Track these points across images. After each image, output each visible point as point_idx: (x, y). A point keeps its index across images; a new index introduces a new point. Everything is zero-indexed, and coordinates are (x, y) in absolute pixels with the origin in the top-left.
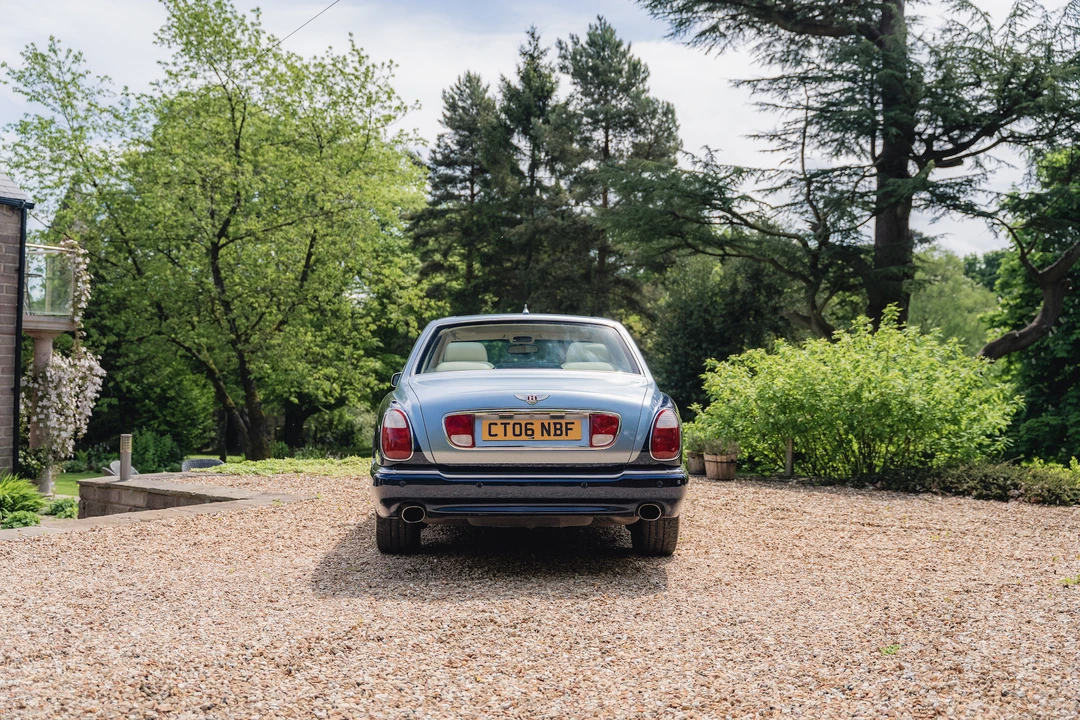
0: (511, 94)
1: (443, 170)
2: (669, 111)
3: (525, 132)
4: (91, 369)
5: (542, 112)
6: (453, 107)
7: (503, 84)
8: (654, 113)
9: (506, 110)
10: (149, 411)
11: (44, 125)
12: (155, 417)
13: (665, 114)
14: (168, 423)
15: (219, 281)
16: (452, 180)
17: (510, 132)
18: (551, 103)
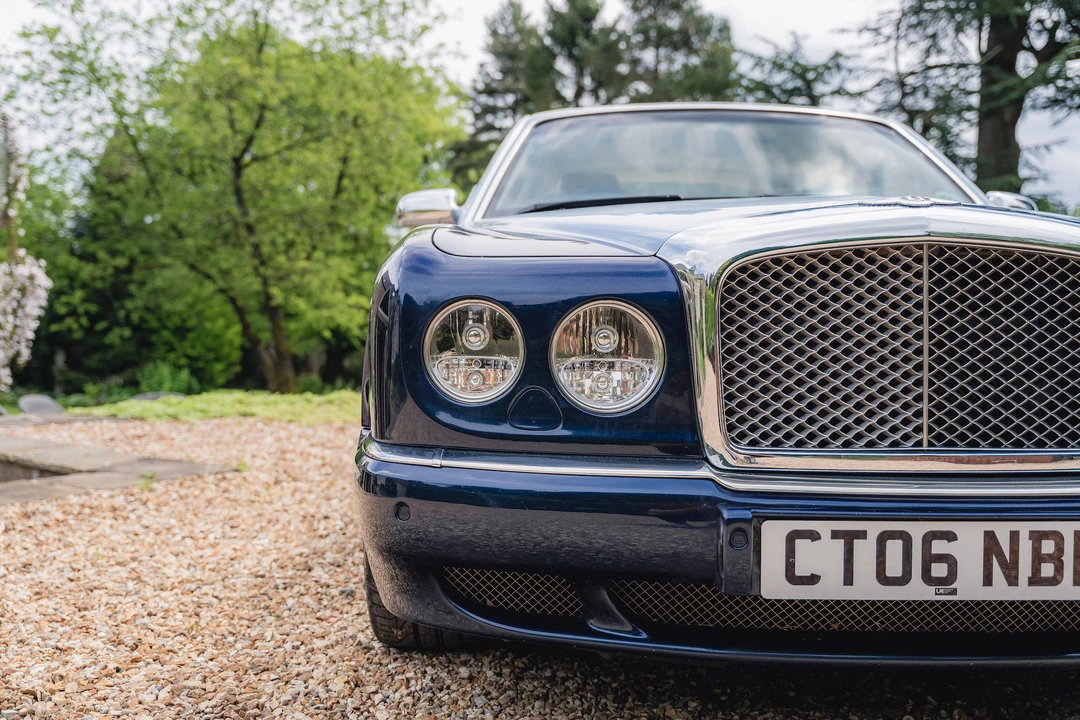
0: (555, 16)
1: (484, 99)
2: (725, 28)
3: (571, 56)
4: (31, 278)
5: (588, 35)
6: (494, 33)
7: (547, 6)
8: (708, 31)
9: (551, 34)
10: (167, 343)
11: (52, 33)
12: (172, 349)
13: (720, 31)
14: (188, 357)
15: (241, 202)
16: (493, 110)
17: (554, 56)
18: (597, 25)
